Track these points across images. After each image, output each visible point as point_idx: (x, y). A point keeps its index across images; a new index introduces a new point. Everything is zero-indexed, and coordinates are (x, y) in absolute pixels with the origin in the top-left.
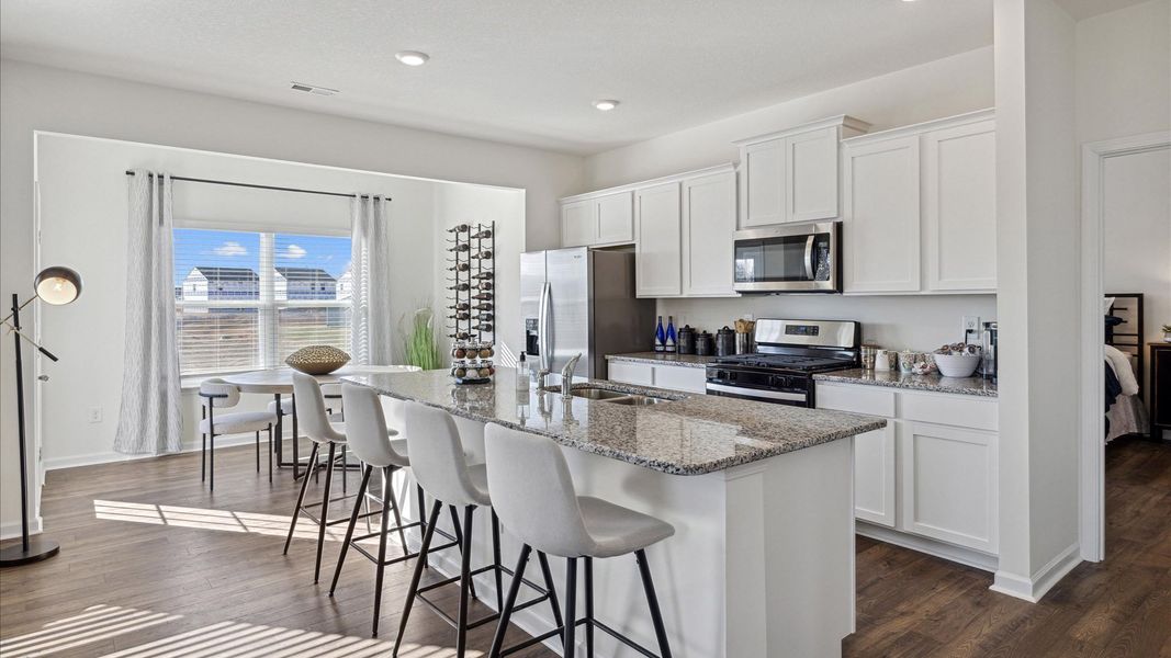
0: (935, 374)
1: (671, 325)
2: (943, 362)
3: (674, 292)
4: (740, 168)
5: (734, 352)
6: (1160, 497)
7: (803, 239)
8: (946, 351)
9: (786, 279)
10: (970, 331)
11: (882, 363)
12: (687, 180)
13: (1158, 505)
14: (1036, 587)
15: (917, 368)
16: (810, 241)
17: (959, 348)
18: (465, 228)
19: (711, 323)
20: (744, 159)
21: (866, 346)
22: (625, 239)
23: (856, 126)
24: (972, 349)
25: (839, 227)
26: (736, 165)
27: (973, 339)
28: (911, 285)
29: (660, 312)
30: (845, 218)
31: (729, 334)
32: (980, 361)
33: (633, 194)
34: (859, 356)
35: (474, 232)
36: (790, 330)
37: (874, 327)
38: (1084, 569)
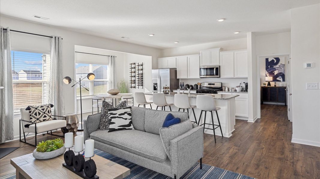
0: (236, 91)
1: (183, 84)
2: (237, 89)
3: (185, 77)
4: (200, 55)
5: (198, 89)
6: (265, 111)
7: (214, 68)
8: (237, 87)
9: (210, 75)
10: (240, 84)
11: (227, 89)
12: (189, 56)
13: (265, 112)
14: (254, 121)
15: (233, 90)
16: (215, 69)
17: (239, 86)
18: (135, 64)
19: (193, 84)
20: (201, 53)
21: (224, 87)
22: (175, 67)
23: (222, 50)
24: (241, 87)
25: (220, 66)
26: (199, 54)
27: (241, 85)
28: (232, 76)
29: (180, 81)
30: (221, 65)
31: (197, 86)
32: (243, 88)
33: (176, 58)
34: (222, 89)
35: (137, 65)
36: (209, 84)
37: (224, 83)
38: (258, 119)
